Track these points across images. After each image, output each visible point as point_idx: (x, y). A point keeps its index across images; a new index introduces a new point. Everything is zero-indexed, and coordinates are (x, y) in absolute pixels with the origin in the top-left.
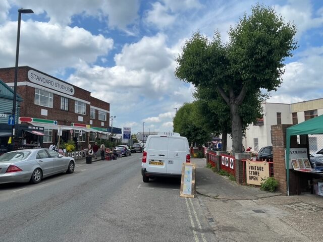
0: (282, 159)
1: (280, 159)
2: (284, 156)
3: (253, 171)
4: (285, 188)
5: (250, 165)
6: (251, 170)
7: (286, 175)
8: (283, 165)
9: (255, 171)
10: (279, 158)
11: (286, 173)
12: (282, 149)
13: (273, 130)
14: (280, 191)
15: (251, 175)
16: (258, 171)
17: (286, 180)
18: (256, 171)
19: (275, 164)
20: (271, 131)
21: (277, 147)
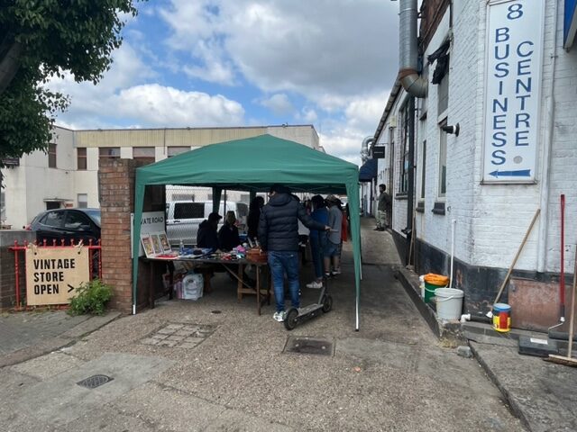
0: (125, 237)
1: (118, 238)
2: (130, 231)
3: (46, 271)
4: (129, 300)
5: (36, 258)
6: (39, 271)
7: (133, 271)
8: (127, 249)
9: (51, 271)
10: (116, 234)
11: (133, 267)
12: (124, 215)
13: (105, 170)
14: (116, 308)
15: (40, 283)
16: (60, 270)
17: (132, 282)
18: (56, 270)
19: (106, 249)
20: (99, 173)
21: (113, 209)
